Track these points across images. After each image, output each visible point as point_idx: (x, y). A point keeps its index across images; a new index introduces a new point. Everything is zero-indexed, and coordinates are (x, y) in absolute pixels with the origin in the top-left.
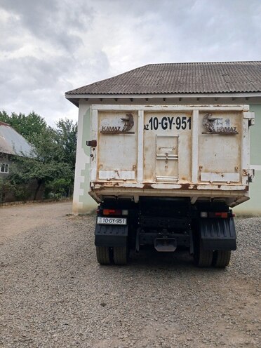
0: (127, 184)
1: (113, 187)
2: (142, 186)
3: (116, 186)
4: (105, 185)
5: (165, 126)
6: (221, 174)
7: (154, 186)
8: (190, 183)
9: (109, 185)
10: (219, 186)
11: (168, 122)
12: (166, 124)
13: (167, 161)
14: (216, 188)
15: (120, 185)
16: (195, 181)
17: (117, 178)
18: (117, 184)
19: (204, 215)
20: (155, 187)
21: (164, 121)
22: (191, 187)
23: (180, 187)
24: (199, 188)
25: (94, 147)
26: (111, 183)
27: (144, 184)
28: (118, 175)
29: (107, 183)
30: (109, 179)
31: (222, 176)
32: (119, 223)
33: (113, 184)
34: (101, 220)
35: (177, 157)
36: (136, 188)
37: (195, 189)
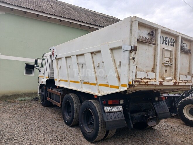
0: (152, 82)
1: (145, 85)
2: (158, 84)
3: (147, 84)
4: (141, 83)
5: (166, 43)
6: (186, 76)
8: (176, 81)
9: (143, 83)
10: (186, 83)
12: (167, 41)
14: (184, 84)
15: (149, 83)
16: (178, 81)
17: (147, 77)
18: (147, 82)
19: (157, 99)
20: (164, 84)
21: (166, 39)
22: (177, 84)
23: (173, 84)
24: (180, 84)
25: (135, 52)
26: (144, 81)
27: (160, 82)
28: (147, 75)
29: (142, 81)
30: (142, 78)
31: (187, 77)
32: (119, 110)
33: (145, 82)
34: (107, 109)
35: (172, 64)
36: (156, 85)
37: (178, 85)
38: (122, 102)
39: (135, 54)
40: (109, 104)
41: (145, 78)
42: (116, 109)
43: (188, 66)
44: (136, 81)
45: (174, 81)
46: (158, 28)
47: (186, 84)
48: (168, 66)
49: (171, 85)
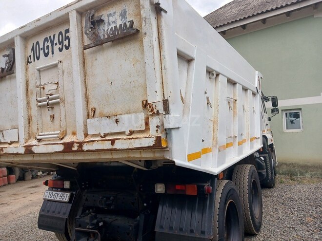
0: (10, 149)
3: (2, 153)
5: (46, 51)
6: (114, 119)
7: (35, 150)
8: (74, 141)
10: (113, 142)
11: (49, 43)
12: (48, 47)
14: (107, 145)
15: (4, 151)
16: (80, 137)
17: (2, 140)
18: (2, 149)
19: (160, 189)
21: (46, 44)
22: (75, 148)
23: (61, 148)
24: (86, 147)
28: (3, 136)
31: (117, 121)
36: (17, 154)
37: (80, 151)
38: (67, 185)
45: (67, 139)
47: (113, 144)
48: (50, 104)
49: (56, 152)
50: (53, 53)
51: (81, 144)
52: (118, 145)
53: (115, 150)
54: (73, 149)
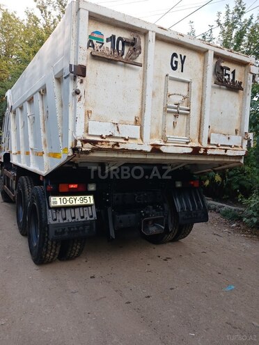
0: (131, 145)
1: (112, 150)
2: (149, 149)
3: (116, 147)
4: (99, 146)
5: (174, 65)
6: (227, 137)
7: (164, 149)
8: (200, 146)
9: (105, 146)
10: (226, 150)
11: (179, 60)
12: (176, 62)
13: (177, 115)
14: (222, 152)
15: (122, 146)
16: (205, 144)
17: (116, 134)
18: (117, 144)
19: (179, 185)
20: (164, 151)
21: (175, 59)
22: (202, 152)
23: (190, 150)
24: (209, 152)
25: (81, 78)
26: (109, 142)
27: (152, 145)
28: (118, 130)
29: (102, 142)
30: (104, 136)
31: (229, 138)
32: (84, 203)
33: (111, 144)
34: (57, 201)
35: (189, 110)
36: (141, 152)
37: (205, 154)
38: (92, 188)
39: (82, 82)
40: (61, 191)
41: (110, 136)
42: (78, 200)
43: (237, 117)
44: (85, 141)
45: (196, 144)
46: (148, 28)
47: (226, 152)
48: (178, 113)
49: (185, 153)
50: (182, 71)
51: (206, 149)
52: (229, 153)
53: (227, 156)
54: (200, 152)
